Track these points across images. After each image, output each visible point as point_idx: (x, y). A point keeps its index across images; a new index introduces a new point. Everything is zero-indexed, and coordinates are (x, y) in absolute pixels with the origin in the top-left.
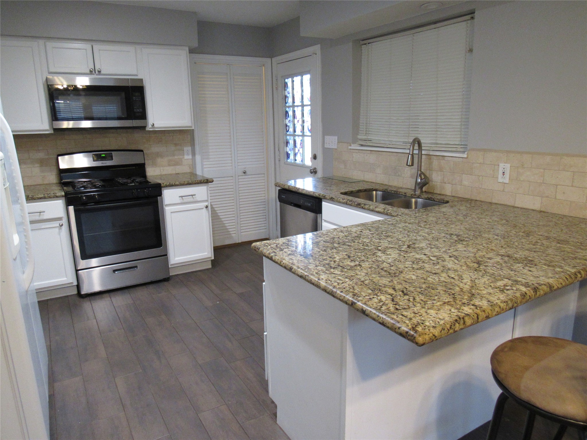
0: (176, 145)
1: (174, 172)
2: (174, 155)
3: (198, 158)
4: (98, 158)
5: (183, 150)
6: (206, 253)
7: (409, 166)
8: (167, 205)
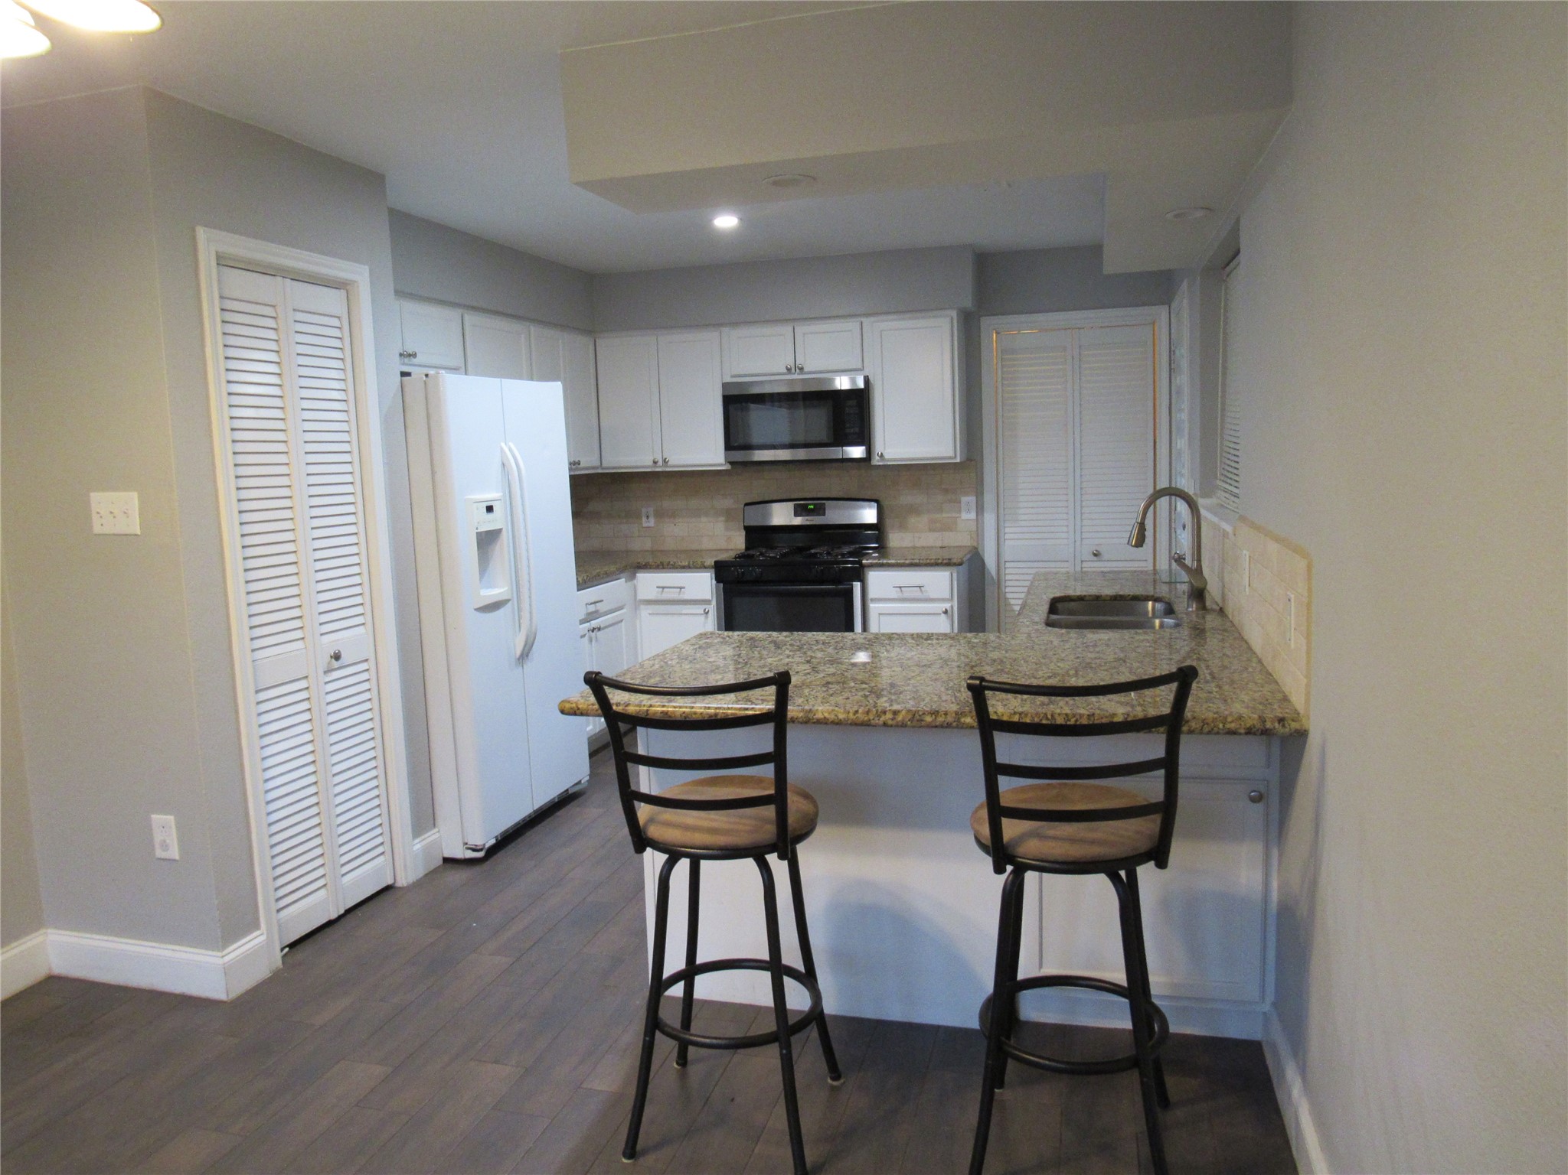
0: (946, 491)
1: (939, 544)
2: (941, 510)
3: (989, 519)
4: (800, 511)
5: (960, 502)
8: (873, 600)
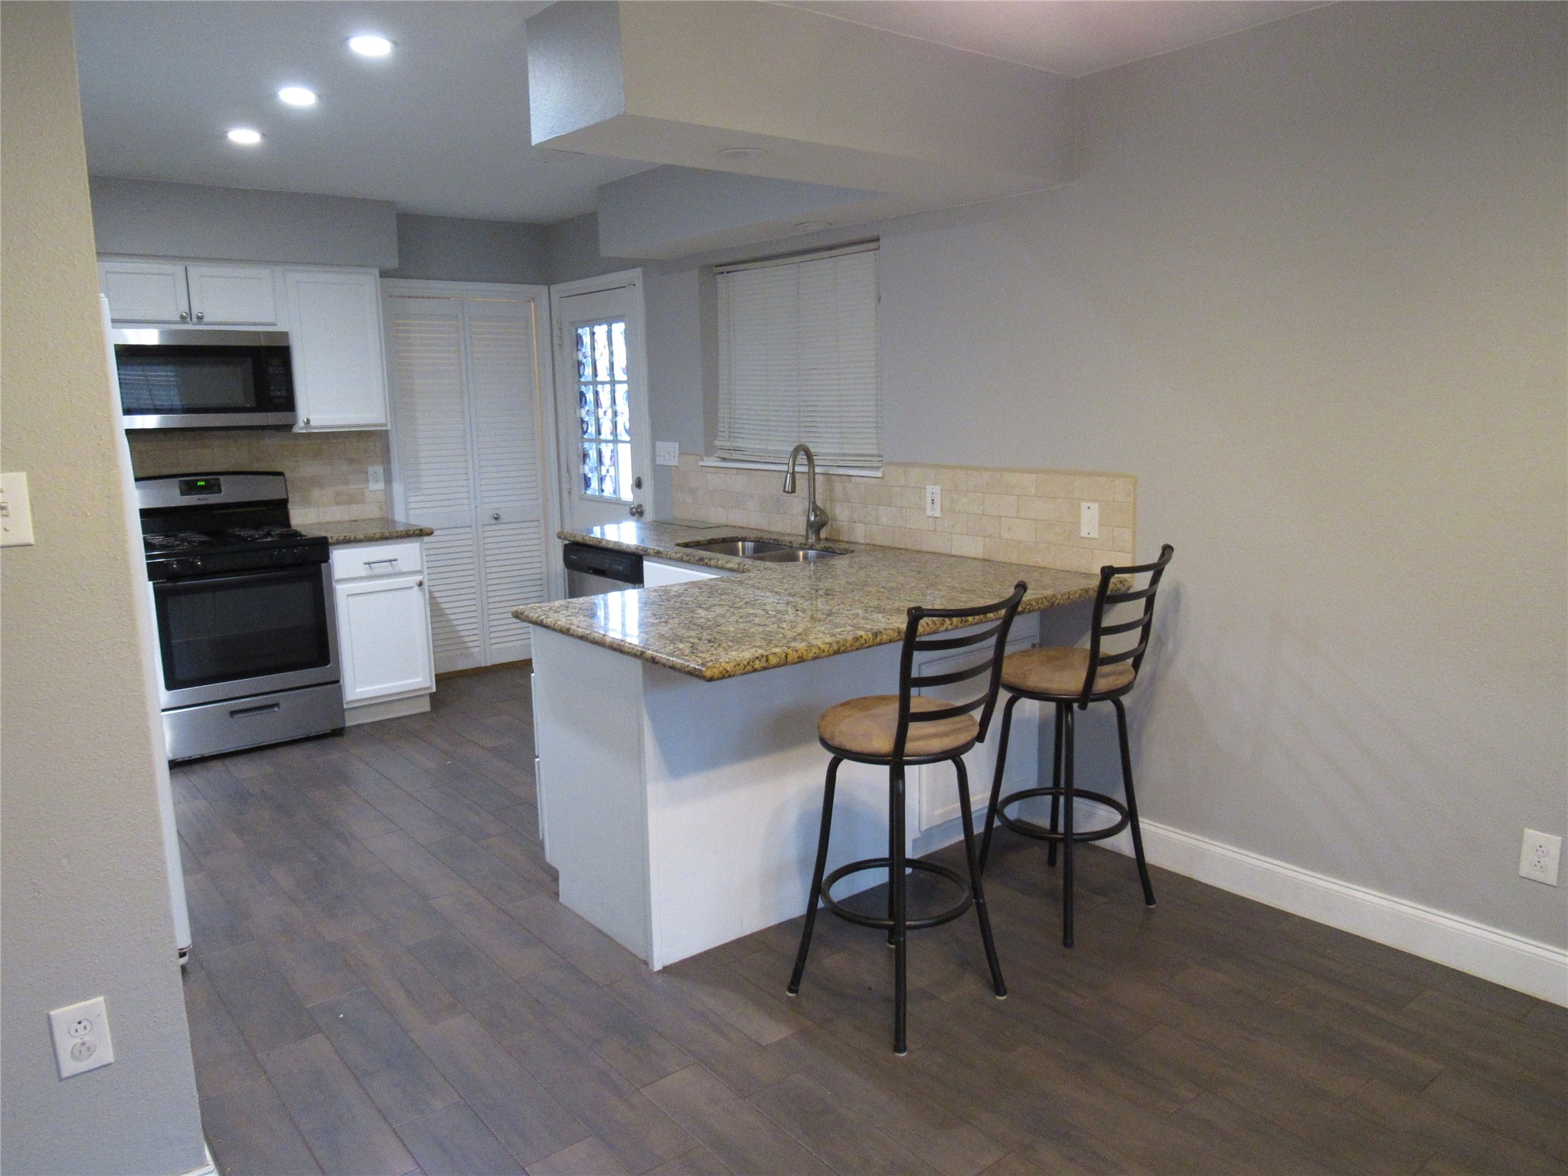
0: (351, 461)
1: (346, 517)
2: (346, 482)
3: (397, 488)
4: (189, 488)
5: (367, 472)
6: (419, 679)
7: (787, 492)
8: (340, 581)
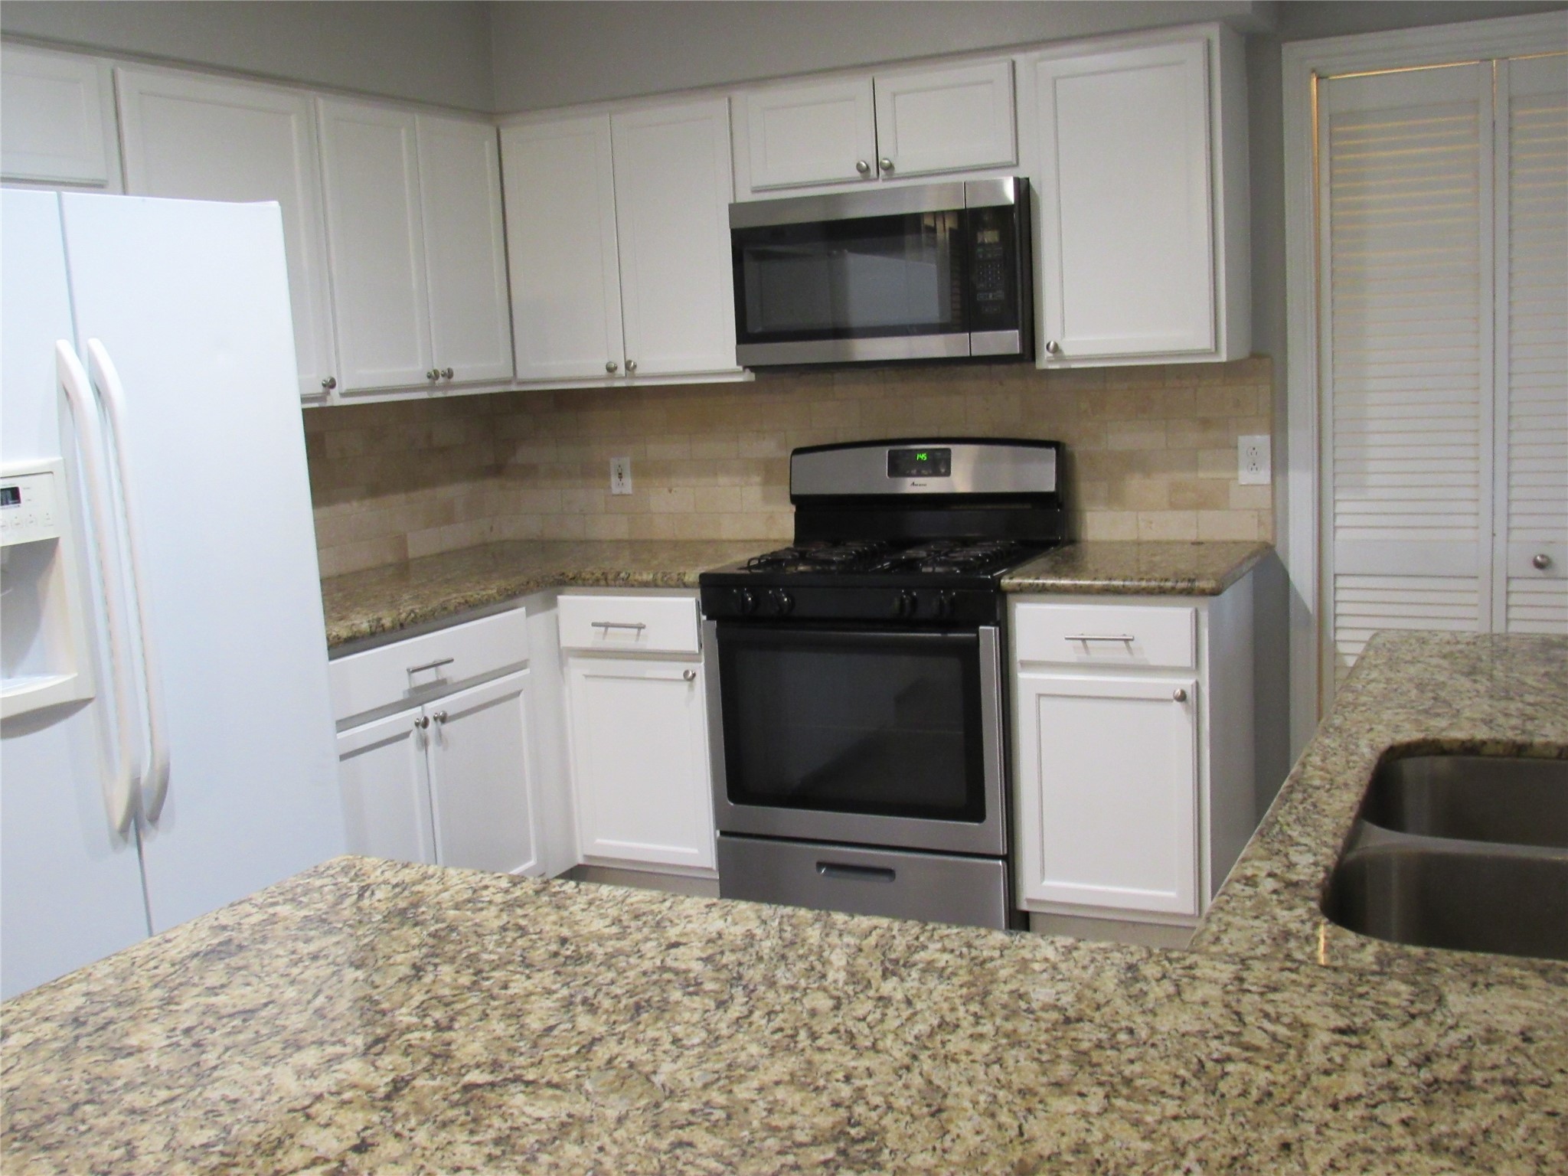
0: (1206, 424)
1: (1191, 535)
2: (1194, 465)
3: (1300, 484)
4: (899, 464)
5: (1236, 448)
6: (1172, 894)
8: (1028, 665)
